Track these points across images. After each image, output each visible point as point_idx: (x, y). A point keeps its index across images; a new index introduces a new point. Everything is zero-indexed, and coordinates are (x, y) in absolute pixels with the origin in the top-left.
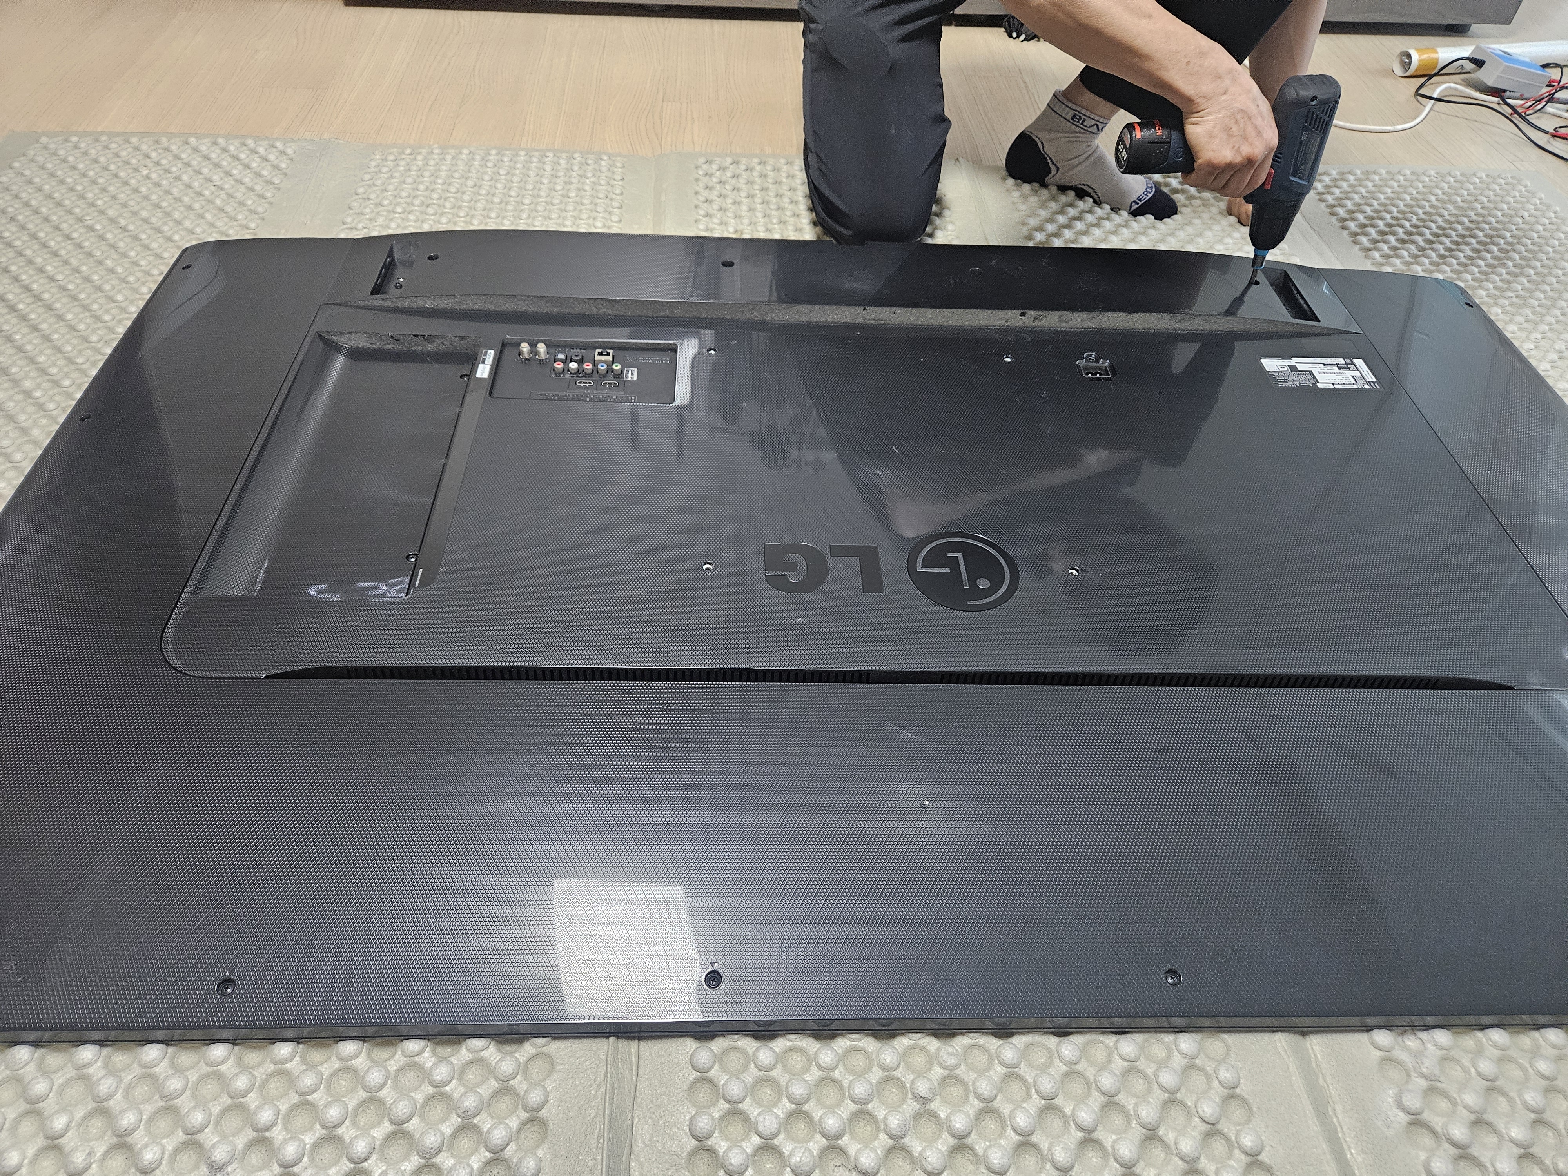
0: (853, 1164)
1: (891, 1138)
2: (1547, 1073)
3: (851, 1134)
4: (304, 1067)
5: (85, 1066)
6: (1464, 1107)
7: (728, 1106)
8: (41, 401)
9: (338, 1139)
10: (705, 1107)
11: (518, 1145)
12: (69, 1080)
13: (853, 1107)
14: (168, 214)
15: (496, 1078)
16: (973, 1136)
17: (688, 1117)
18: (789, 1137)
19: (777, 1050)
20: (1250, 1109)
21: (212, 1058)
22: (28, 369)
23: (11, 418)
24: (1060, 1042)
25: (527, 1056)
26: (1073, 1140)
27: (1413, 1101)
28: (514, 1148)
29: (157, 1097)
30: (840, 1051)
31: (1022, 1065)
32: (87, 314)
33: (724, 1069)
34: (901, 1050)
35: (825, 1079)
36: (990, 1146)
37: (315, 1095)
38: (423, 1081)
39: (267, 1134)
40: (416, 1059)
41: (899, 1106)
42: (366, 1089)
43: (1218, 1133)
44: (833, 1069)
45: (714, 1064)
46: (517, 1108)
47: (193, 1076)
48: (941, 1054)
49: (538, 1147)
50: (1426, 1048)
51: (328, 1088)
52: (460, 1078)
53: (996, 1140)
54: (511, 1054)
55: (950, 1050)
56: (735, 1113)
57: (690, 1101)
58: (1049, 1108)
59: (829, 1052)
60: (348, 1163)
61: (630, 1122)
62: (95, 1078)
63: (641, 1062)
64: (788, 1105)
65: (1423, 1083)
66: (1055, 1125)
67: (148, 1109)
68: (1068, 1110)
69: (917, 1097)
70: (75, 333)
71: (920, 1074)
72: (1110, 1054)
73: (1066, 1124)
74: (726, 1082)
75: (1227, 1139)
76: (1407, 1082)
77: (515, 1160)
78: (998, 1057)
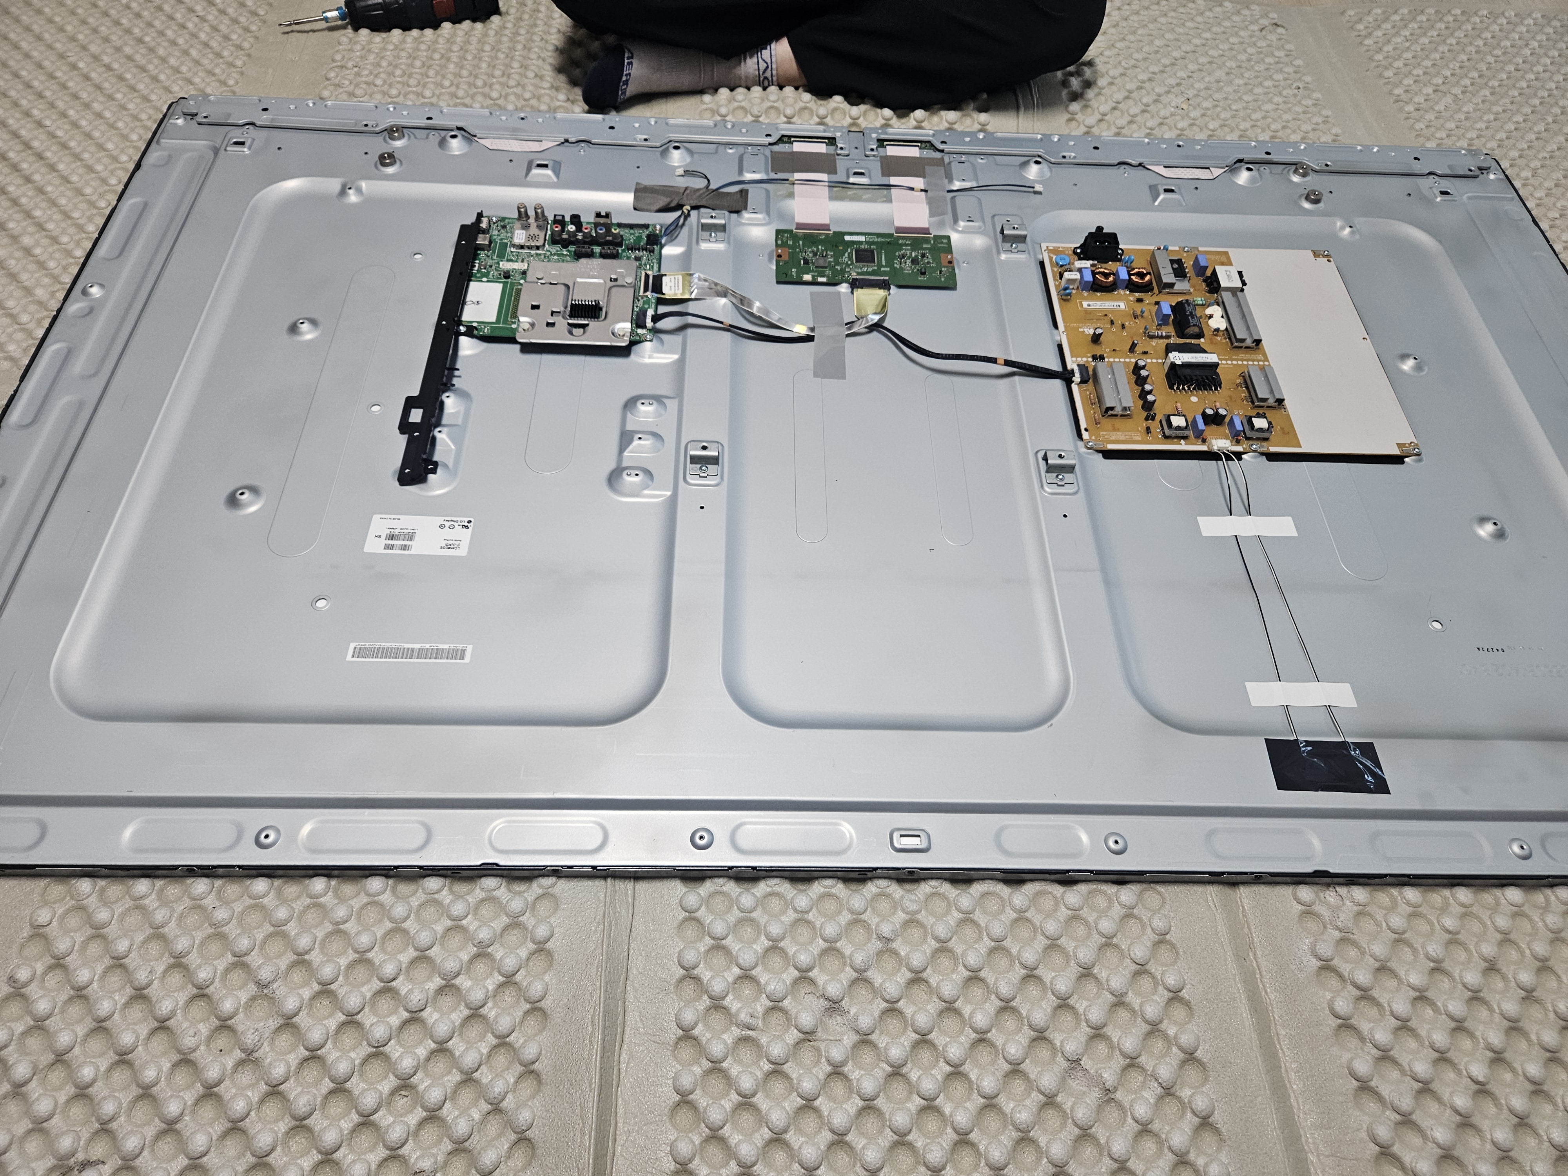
0: (821, 993)
1: (856, 971)
2: (1451, 928)
3: (820, 968)
4: (336, 901)
5: (141, 898)
6: (1371, 956)
7: (712, 941)
8: (42, 258)
9: (369, 962)
10: (692, 942)
11: (527, 971)
12: (128, 910)
13: (823, 944)
14: (151, 50)
15: (507, 915)
16: (929, 970)
17: (677, 950)
18: (766, 969)
19: (758, 895)
20: (1177, 953)
21: (255, 893)
22: (25, 223)
23: (13, 277)
24: (1012, 892)
25: (534, 896)
26: (1016, 976)
27: (1325, 949)
28: (524, 973)
29: (206, 925)
30: (814, 897)
31: (977, 912)
32: (79, 163)
33: (710, 910)
34: (869, 897)
35: (799, 920)
36: (942, 980)
37: (347, 925)
38: (442, 914)
39: (306, 957)
40: (436, 896)
41: (864, 945)
42: (392, 920)
43: (1146, 972)
44: (807, 912)
45: (701, 905)
46: (526, 940)
47: (238, 908)
48: (905, 901)
49: (545, 973)
50: (1344, 904)
51: (359, 919)
52: (475, 914)
53: (948, 974)
54: (520, 893)
55: (913, 897)
56: (719, 946)
57: (679, 937)
58: (998, 948)
59: (804, 898)
60: (379, 983)
61: (626, 954)
62: (151, 908)
63: (637, 903)
64: (766, 942)
65: (1337, 934)
66: (1002, 962)
67: (199, 936)
68: (1014, 951)
69: (880, 938)
70: (68, 185)
71: (884, 918)
72: (1056, 904)
73: (1012, 962)
74: (711, 921)
75: (1153, 977)
76: (1323, 933)
77: (525, 984)
78: (955, 904)
